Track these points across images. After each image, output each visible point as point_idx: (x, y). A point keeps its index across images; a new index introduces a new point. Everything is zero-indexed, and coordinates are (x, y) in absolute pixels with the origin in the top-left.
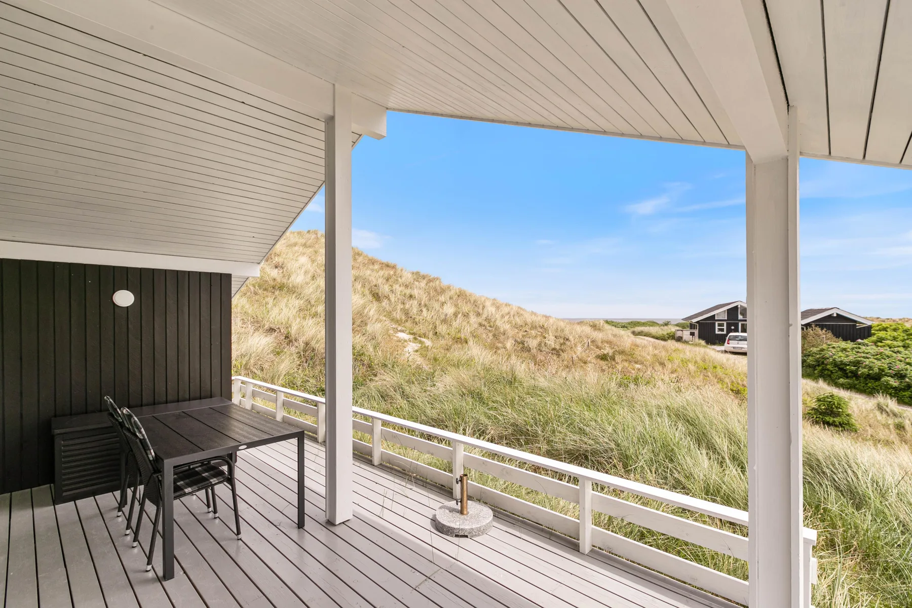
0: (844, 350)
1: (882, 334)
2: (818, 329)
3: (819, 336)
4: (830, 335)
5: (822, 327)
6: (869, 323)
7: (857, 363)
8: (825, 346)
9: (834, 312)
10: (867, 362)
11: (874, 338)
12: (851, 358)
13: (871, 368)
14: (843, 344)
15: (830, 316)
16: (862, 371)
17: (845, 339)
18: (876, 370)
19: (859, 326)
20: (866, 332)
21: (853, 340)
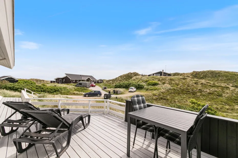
0: (11, 85)
1: (20, 82)
2: (6, 81)
3: (6, 82)
4: (9, 82)
5: (7, 80)
6: (17, 79)
7: (13, 87)
8: (6, 84)
9: (10, 77)
10: (15, 86)
11: (18, 82)
12: (12, 86)
13: (16, 88)
14: (11, 83)
15: (9, 78)
16: (14, 88)
17: (12, 83)
18: (17, 88)
19: (15, 80)
20: (17, 81)
21: (13, 83)
